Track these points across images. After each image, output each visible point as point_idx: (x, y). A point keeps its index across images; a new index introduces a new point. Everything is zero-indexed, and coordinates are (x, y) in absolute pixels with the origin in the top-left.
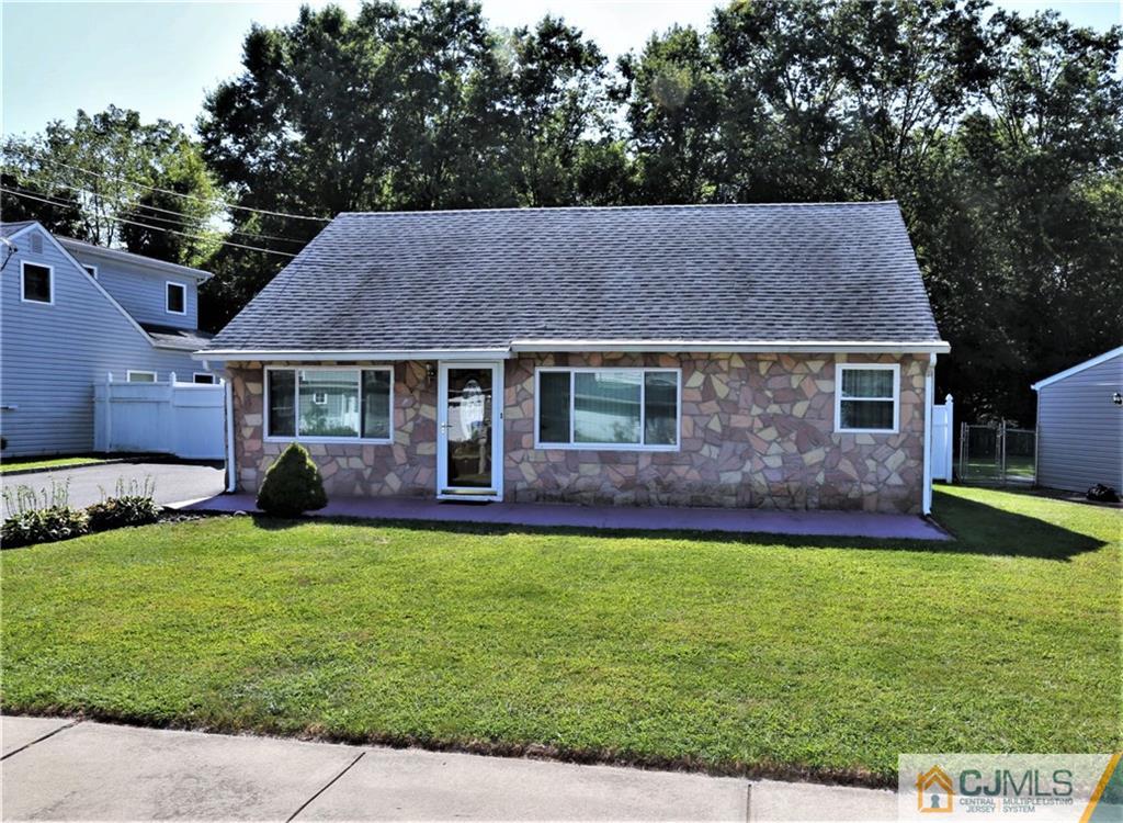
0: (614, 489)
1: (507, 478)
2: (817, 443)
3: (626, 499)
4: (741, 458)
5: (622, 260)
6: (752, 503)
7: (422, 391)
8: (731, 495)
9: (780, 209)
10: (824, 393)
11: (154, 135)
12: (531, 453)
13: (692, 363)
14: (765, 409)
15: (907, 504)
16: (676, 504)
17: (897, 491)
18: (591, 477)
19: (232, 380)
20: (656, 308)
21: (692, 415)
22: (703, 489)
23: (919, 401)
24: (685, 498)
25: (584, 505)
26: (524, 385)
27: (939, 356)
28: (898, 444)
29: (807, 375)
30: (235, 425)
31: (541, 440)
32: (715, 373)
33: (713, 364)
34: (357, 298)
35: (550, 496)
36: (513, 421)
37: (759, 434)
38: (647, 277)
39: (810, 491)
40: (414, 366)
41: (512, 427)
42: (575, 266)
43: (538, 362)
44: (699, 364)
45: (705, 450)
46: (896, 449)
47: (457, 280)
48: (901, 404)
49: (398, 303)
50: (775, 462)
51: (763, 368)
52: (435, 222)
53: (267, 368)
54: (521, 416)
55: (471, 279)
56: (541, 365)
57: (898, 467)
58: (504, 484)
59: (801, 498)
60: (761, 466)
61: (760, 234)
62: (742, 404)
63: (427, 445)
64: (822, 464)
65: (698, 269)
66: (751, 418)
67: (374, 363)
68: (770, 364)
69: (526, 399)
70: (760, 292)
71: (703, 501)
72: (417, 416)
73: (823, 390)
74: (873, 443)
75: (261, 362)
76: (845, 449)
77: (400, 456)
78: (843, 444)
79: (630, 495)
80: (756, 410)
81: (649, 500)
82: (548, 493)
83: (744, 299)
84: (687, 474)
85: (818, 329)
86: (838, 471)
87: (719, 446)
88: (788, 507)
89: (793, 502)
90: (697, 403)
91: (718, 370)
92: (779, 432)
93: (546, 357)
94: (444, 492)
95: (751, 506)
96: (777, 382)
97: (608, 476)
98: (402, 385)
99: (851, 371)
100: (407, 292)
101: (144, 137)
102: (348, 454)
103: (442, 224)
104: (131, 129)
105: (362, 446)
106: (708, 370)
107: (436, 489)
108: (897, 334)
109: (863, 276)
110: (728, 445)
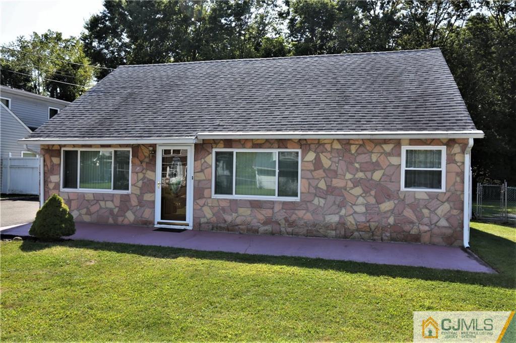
0: (259, 224)
1: (195, 216)
2: (389, 197)
3: (267, 230)
4: (338, 206)
5: (269, 86)
6: (346, 236)
7: (147, 163)
8: (333, 230)
9: (365, 56)
10: (394, 165)
11: (69, 43)
12: (209, 201)
13: (308, 146)
14: (355, 175)
15: (452, 240)
16: (297, 234)
17: (444, 231)
18: (245, 216)
19: (44, 155)
20: (287, 113)
21: (308, 179)
22: (314, 225)
23: (460, 171)
24: (303, 231)
25: (241, 233)
26: (206, 159)
27: (475, 140)
28: (444, 200)
29: (382, 153)
30: (45, 181)
31: (216, 193)
32: (322, 152)
33: (321, 146)
34: (117, 110)
35: (220, 227)
36: (199, 181)
37: (350, 191)
38: (284, 95)
39: (384, 229)
40: (143, 148)
41: (198, 185)
42: (242, 90)
43: (214, 145)
44: (312, 146)
45: (316, 201)
46: (443, 202)
47: (174, 99)
48: (447, 172)
49: (139, 112)
50: (361, 209)
51: (353, 149)
52: (168, 69)
53: (63, 149)
54: (204, 178)
55: (182, 98)
56: (216, 148)
57: (445, 214)
58: (194, 219)
59: (378, 233)
60: (351, 212)
61: (353, 70)
62: (340, 171)
63: (150, 195)
64: (392, 211)
65: (314, 90)
66: (345, 181)
67: (121, 146)
68: (358, 146)
69: (207, 168)
70: (352, 102)
71: (315, 233)
72: (144, 178)
73: (393, 163)
74: (428, 198)
75: (59, 145)
76: (408, 201)
77: (134, 201)
78: (406, 198)
79: (268, 228)
80: (349, 176)
81: (280, 232)
82: (219, 225)
83: (341, 106)
84: (304, 216)
85: (389, 124)
86: (404, 216)
87: (325, 198)
88: (369, 238)
89: (373, 235)
90: (311, 171)
91: (325, 151)
92: (363, 190)
93: (219, 143)
94: (159, 223)
95: (345, 237)
96: (363, 158)
97: (255, 216)
98: (136, 159)
99: (412, 151)
100: (145, 106)
101: (64, 44)
102: (105, 199)
103: (172, 70)
104: (58, 40)
105: (113, 194)
106: (318, 150)
107: (154, 221)
108: (445, 126)
109: (419, 91)
110: (331, 198)
